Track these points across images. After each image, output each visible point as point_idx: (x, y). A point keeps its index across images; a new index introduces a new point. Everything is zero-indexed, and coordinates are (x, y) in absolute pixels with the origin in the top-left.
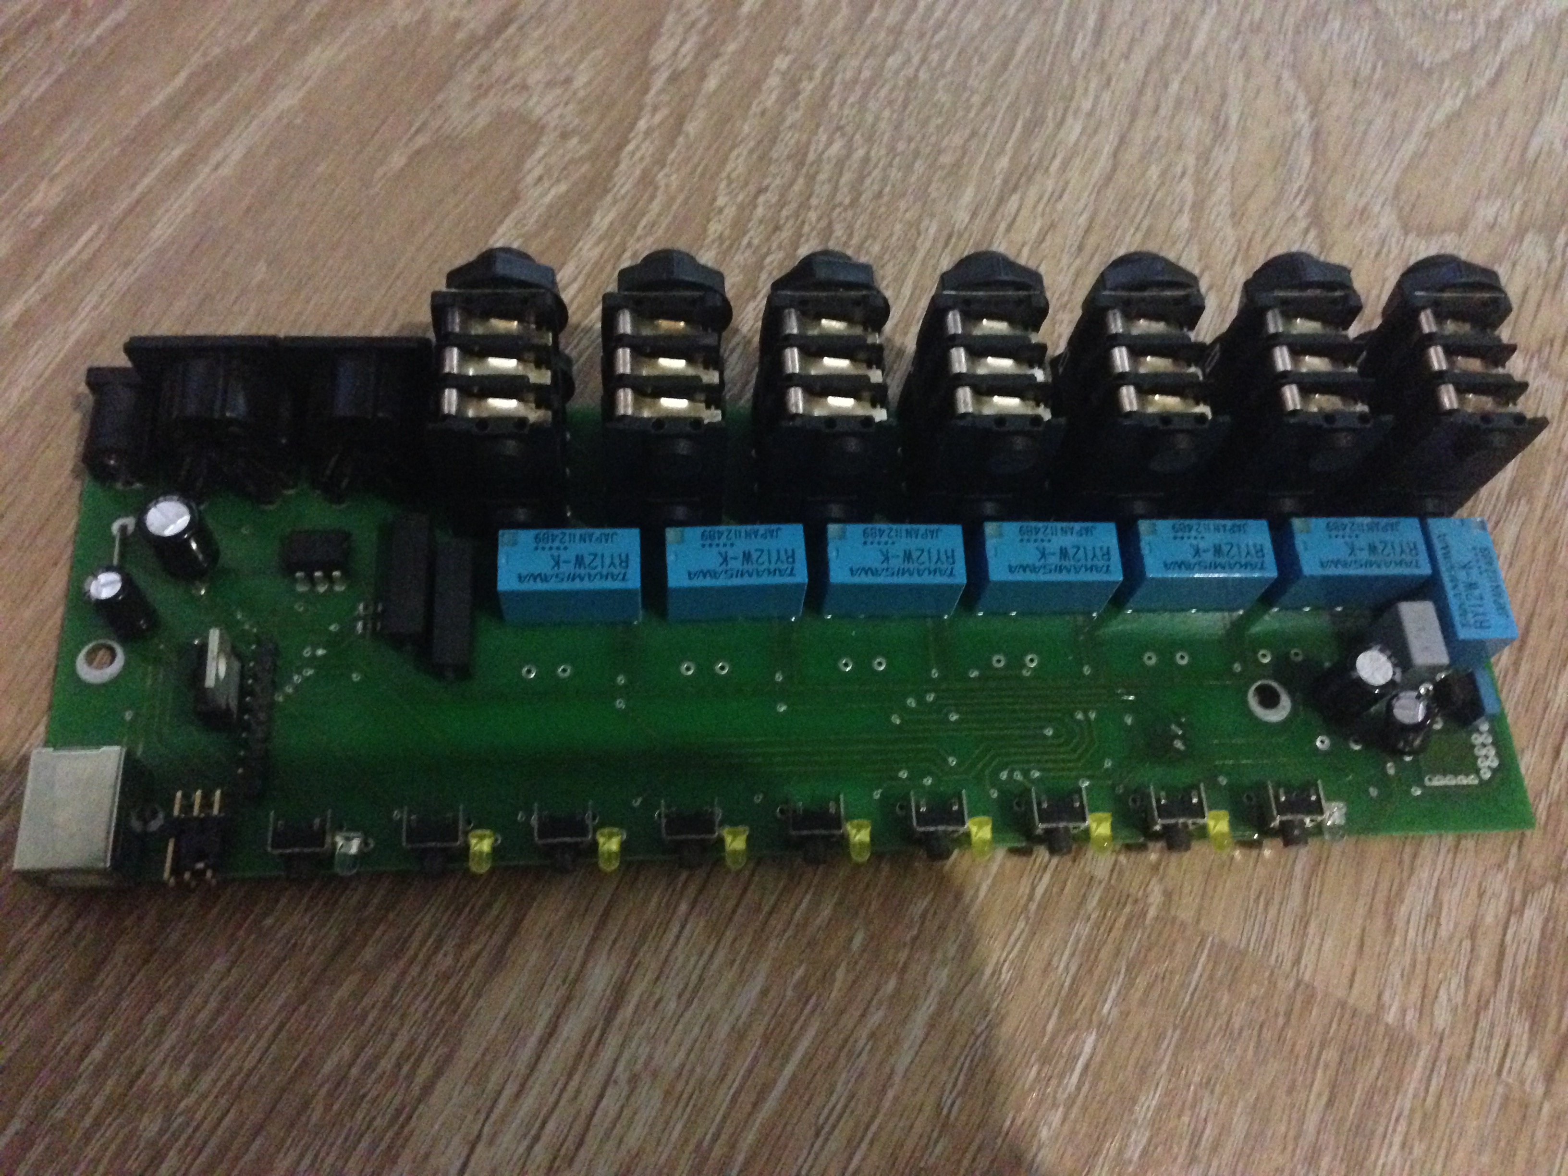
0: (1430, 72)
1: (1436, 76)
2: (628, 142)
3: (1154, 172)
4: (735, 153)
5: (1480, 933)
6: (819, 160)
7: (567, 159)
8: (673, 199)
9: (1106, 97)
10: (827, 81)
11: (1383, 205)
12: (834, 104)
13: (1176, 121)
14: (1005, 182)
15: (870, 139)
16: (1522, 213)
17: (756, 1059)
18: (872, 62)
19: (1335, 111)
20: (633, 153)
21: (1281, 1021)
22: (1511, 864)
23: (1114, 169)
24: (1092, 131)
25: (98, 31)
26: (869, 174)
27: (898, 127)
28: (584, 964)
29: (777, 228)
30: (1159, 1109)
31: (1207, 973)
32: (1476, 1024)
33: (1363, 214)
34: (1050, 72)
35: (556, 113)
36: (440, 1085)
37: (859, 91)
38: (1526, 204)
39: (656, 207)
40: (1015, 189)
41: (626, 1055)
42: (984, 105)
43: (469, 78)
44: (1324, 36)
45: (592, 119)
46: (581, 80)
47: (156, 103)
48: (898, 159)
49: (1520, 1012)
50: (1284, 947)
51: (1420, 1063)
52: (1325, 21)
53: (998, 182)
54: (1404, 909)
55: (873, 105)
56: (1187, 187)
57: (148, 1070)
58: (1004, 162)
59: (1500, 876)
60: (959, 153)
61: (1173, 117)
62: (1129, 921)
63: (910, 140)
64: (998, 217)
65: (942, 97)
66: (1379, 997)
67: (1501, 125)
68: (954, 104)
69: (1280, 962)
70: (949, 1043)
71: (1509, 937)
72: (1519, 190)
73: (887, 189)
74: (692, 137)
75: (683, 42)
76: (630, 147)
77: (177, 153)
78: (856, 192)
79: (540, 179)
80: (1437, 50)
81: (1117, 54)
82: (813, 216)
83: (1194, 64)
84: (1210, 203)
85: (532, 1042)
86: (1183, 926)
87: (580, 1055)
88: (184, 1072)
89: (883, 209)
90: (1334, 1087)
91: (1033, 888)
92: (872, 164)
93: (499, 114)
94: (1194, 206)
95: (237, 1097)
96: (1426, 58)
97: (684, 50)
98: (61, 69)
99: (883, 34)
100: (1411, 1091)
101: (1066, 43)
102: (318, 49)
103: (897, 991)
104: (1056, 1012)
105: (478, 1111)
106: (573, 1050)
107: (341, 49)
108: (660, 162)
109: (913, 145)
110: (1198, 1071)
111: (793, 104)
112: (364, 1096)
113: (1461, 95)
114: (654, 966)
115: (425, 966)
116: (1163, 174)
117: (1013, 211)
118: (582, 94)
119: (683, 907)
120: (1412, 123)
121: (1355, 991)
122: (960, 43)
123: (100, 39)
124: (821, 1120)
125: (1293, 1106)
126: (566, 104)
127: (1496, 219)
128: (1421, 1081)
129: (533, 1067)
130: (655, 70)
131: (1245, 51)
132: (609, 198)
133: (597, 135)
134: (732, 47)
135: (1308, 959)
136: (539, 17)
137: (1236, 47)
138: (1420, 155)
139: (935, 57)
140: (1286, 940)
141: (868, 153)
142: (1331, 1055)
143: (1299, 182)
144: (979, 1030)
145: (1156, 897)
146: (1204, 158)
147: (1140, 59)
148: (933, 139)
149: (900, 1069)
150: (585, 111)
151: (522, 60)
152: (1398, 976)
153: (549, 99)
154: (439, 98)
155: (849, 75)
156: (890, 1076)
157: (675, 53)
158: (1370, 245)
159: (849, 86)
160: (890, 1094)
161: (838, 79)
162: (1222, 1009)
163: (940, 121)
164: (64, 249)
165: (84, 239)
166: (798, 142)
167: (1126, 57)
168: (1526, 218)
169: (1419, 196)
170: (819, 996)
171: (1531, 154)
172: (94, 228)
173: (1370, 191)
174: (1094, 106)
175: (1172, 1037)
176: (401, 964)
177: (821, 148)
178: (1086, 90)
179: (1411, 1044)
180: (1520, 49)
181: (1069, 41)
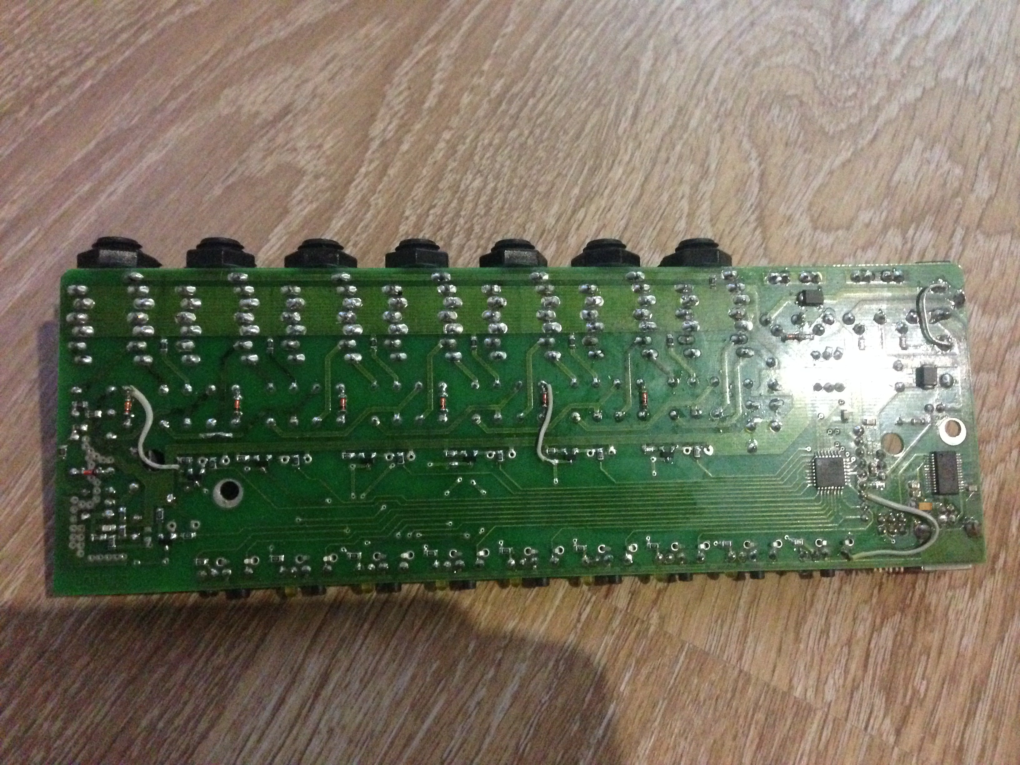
0: (833, 137)
1: (836, 140)
2: (354, 180)
3: (665, 197)
4: (418, 185)
5: (854, 641)
6: (467, 188)
7: (317, 189)
8: (379, 213)
9: (637, 154)
10: (474, 144)
11: (801, 215)
12: (477, 158)
13: (680, 165)
14: (577, 201)
15: (497, 178)
16: (887, 217)
17: (406, 719)
18: (498, 135)
19: (774, 160)
20: (357, 186)
21: (729, 695)
22: (874, 600)
23: (641, 195)
24: (629, 173)
25: (45, 118)
26: (496, 197)
27: (514, 170)
28: (304, 660)
29: (441, 228)
30: (654, 749)
31: (685, 666)
32: (852, 698)
33: (789, 219)
34: (605, 140)
35: (312, 164)
36: (212, 734)
37: (492, 150)
38: (889, 212)
39: (369, 215)
40: (582, 206)
41: (326, 717)
42: (565, 159)
43: (261, 145)
44: (768, 118)
45: (333, 167)
46: (327, 146)
47: (76, 159)
48: (513, 189)
49: (880, 691)
50: (732, 650)
51: (816, 722)
52: (770, 108)
53: (573, 201)
54: (806, 628)
55: (499, 159)
56: (685, 204)
57: (37, 722)
58: (576, 191)
59: (867, 608)
60: (549, 186)
61: (677, 164)
62: (638, 635)
63: (521, 178)
64: (572, 221)
65: (541, 153)
66: (791, 681)
67: (875, 167)
68: (548, 158)
69: (729, 660)
70: (526, 707)
71: (872, 645)
72: (885, 203)
73: (507, 206)
74: (392, 176)
75: (389, 124)
76: (355, 183)
77: (86, 188)
78: (488, 206)
79: (301, 201)
80: (838, 123)
81: (644, 130)
82: (462, 221)
83: (690, 134)
84: (698, 214)
85: (270, 708)
86: (671, 637)
87: (299, 715)
88: (58, 724)
89: (504, 217)
90: (761, 737)
91: (580, 614)
92: (498, 192)
93: (279, 166)
94: (688, 215)
95: (89, 739)
96: (831, 129)
97: (390, 128)
98: (21, 139)
99: (507, 119)
100: (810, 739)
101: (615, 125)
102: (174, 128)
103: (495, 676)
104: (592, 690)
105: (234, 750)
106: (295, 713)
107: (187, 128)
108: (373, 190)
109: (523, 181)
110: (677, 726)
111: (453, 158)
112: (165, 740)
113: (851, 150)
114: (346, 663)
115: (206, 662)
116: (670, 197)
117: (581, 218)
118: (328, 153)
119: (366, 626)
120: (820, 167)
121: (775, 678)
122: (553, 123)
123: (45, 123)
124: (445, 756)
125: (736, 748)
126: (319, 159)
127: (871, 220)
128: (817, 732)
129: (268, 724)
130: (372, 139)
131: (720, 127)
132: (341, 211)
133: (337, 176)
134: (418, 126)
135: (747, 656)
136: (305, 110)
137: (715, 126)
138: (824, 185)
139: (538, 131)
140: (734, 646)
141: (496, 185)
142: (760, 716)
143: (752, 200)
144: (543, 701)
145: (655, 619)
146: (695, 187)
147: (658, 132)
148: (535, 177)
149: (495, 724)
150: (329, 163)
151: (295, 134)
152: (802, 668)
153: (308, 157)
154: (245, 155)
155: (486, 142)
156: (488, 729)
157: (384, 130)
158: (793, 237)
159: (485, 149)
160: (488, 740)
161: (480, 144)
162: (693, 687)
163: (539, 167)
164: (17, 243)
165: (29, 237)
166: (455, 179)
167: (651, 131)
168: (889, 220)
169: (823, 209)
170: (446, 681)
171: (893, 184)
172: (36, 229)
173: (793, 206)
174: (631, 160)
175: (662, 706)
176: (193, 660)
177: (468, 182)
178: (626, 150)
179: (810, 710)
180: (888, 122)
181: (616, 122)
